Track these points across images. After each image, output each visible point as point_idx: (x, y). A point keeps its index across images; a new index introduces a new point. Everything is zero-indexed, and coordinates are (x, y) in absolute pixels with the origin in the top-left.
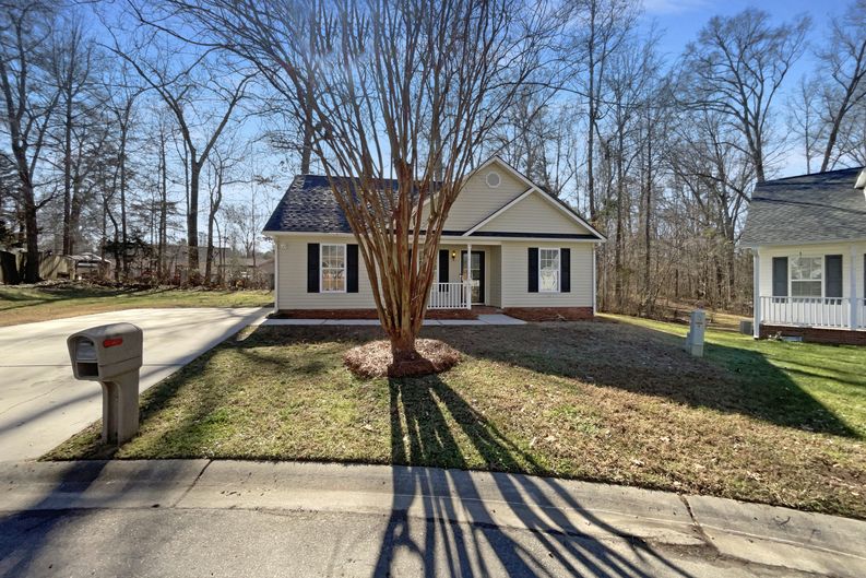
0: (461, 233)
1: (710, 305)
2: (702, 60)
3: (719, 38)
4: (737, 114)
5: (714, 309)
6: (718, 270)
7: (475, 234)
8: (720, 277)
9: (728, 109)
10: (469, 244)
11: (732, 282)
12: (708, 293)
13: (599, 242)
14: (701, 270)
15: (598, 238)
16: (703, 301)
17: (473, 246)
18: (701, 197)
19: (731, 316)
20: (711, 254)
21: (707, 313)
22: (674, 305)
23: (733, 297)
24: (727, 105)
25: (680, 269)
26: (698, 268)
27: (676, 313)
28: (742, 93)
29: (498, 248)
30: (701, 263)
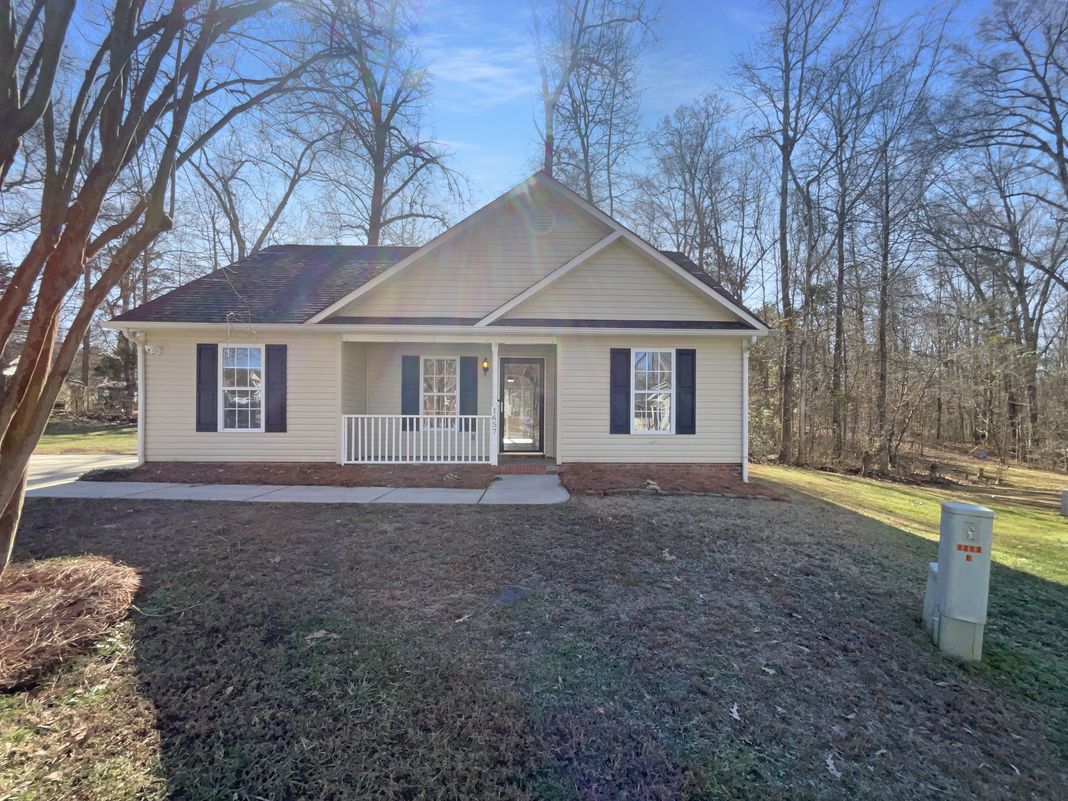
0: (472, 322)
1: (997, 453)
2: (982, 65)
3: (1011, 26)
4: (1045, 147)
5: (1003, 462)
6: (1011, 398)
7: (501, 322)
8: (1014, 409)
9: (1029, 141)
10: (495, 342)
11: (1034, 418)
12: (993, 435)
13: (754, 336)
14: (981, 399)
15: (755, 328)
16: (984, 445)
17: (501, 346)
18: (983, 287)
19: (1033, 473)
20: (998, 371)
21: (990, 467)
22: (933, 452)
23: (1036, 442)
24: (1026, 134)
25: (945, 397)
26: (976, 394)
27: (933, 468)
28: (1053, 112)
29: (552, 348)
30: (982, 388)
